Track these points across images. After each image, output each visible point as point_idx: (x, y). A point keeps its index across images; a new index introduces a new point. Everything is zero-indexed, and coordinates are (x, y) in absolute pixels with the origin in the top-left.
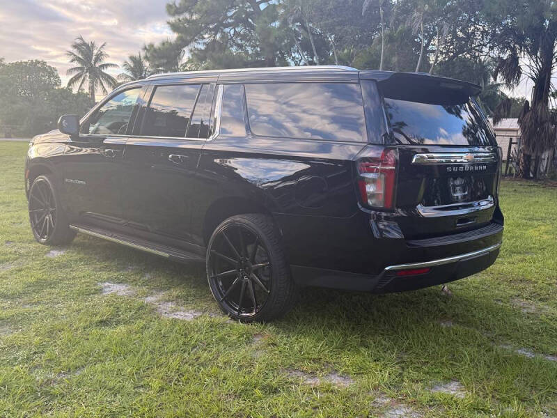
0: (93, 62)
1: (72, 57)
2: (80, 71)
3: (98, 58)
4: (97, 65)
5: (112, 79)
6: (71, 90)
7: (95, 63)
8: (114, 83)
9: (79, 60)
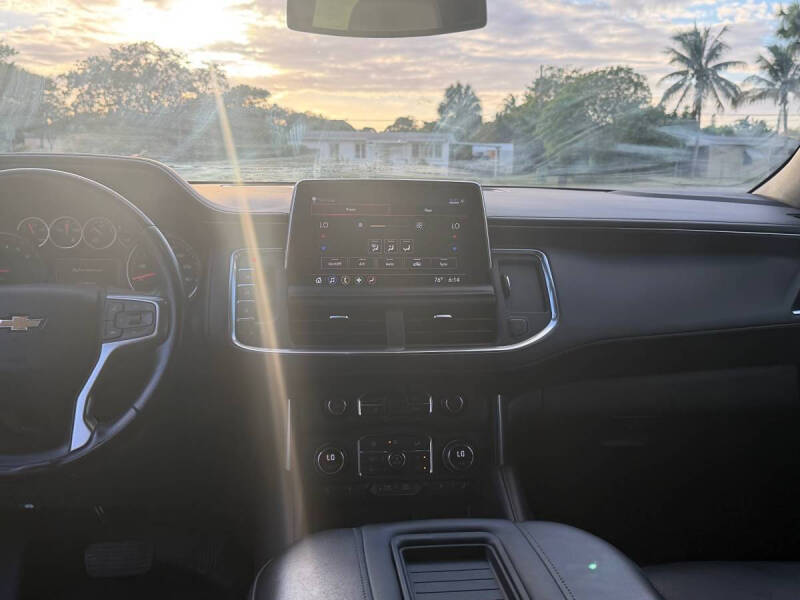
0: (704, 61)
1: (672, 56)
2: (681, 77)
3: (713, 54)
4: (710, 66)
5: (734, 88)
6: (664, 109)
7: (707, 62)
8: (736, 92)
9: (682, 58)
